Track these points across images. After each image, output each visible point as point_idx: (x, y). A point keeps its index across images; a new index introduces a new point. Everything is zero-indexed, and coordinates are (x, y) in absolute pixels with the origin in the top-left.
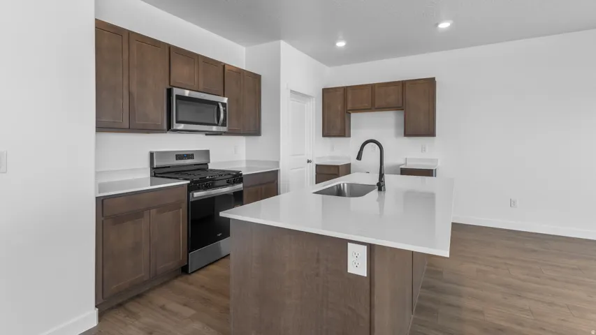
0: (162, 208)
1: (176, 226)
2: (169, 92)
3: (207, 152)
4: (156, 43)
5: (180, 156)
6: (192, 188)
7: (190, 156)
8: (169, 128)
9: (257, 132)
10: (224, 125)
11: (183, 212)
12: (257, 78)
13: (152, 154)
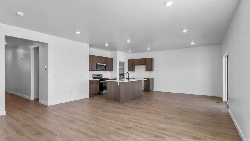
0: (96, 83)
1: (98, 86)
2: (96, 64)
3: (102, 75)
4: (94, 56)
5: (97, 75)
6: (100, 80)
7: (99, 75)
8: (96, 70)
9: (112, 71)
10: (105, 69)
11: (99, 84)
12: (112, 59)
13: (93, 75)
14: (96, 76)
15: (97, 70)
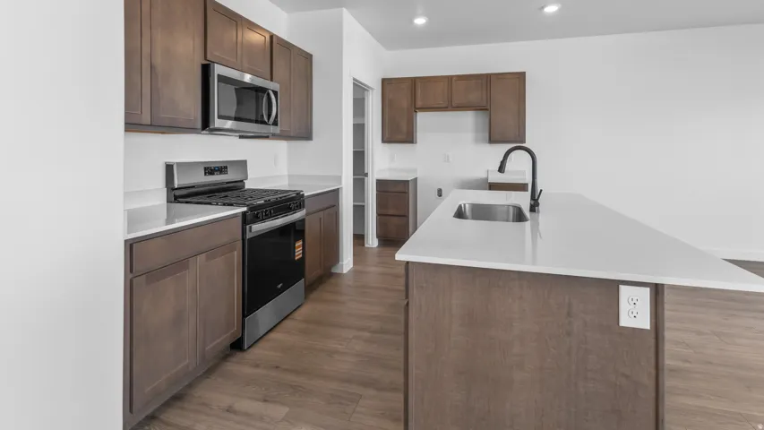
14: (200, 178)
15: (218, 123)
